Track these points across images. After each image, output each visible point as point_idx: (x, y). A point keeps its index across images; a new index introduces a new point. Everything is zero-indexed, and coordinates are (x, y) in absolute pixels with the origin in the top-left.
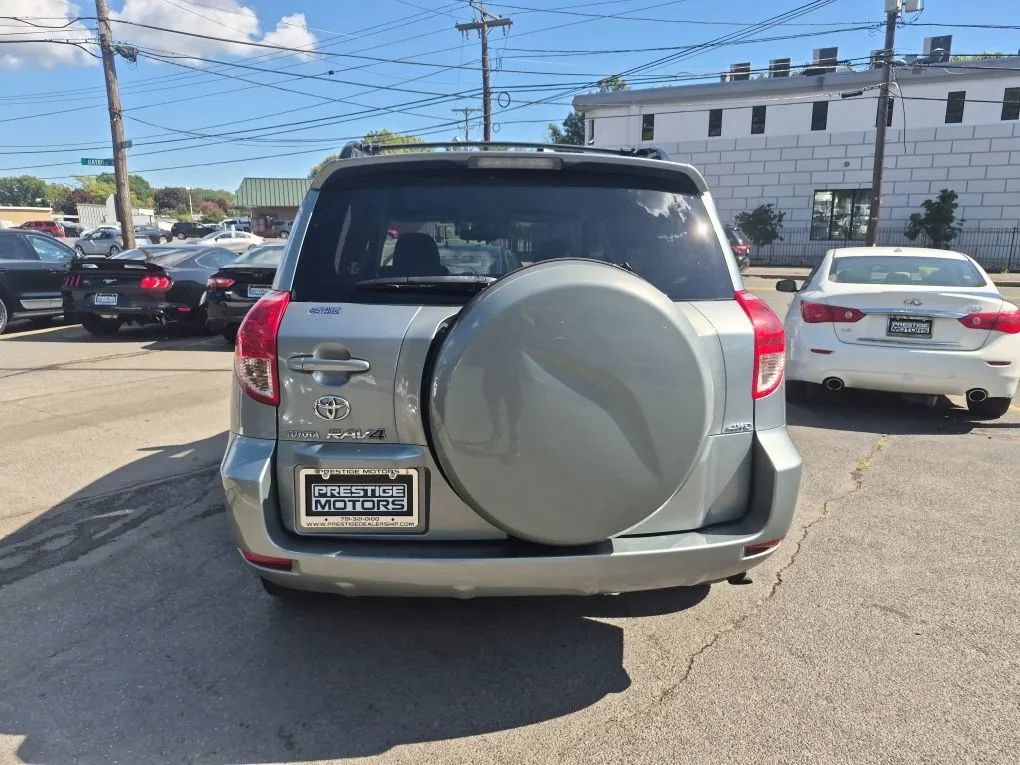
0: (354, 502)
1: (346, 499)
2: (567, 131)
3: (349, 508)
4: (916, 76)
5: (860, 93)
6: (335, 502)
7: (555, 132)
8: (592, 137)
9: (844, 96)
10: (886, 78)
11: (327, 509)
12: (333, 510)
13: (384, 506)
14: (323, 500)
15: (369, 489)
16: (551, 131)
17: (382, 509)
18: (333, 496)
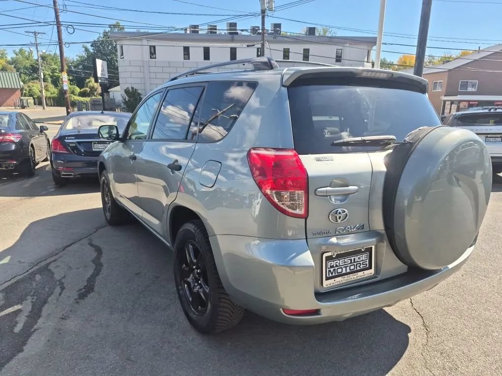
0: (346, 267)
1: (343, 267)
2: (93, 50)
3: (344, 272)
4: (275, 40)
5: (254, 45)
6: (337, 269)
7: (87, 50)
8: (122, 54)
9: (248, 46)
10: (263, 39)
11: (334, 274)
12: (336, 274)
13: (359, 266)
14: (332, 270)
15: (353, 258)
16: (84, 49)
17: (358, 268)
18: (337, 266)
